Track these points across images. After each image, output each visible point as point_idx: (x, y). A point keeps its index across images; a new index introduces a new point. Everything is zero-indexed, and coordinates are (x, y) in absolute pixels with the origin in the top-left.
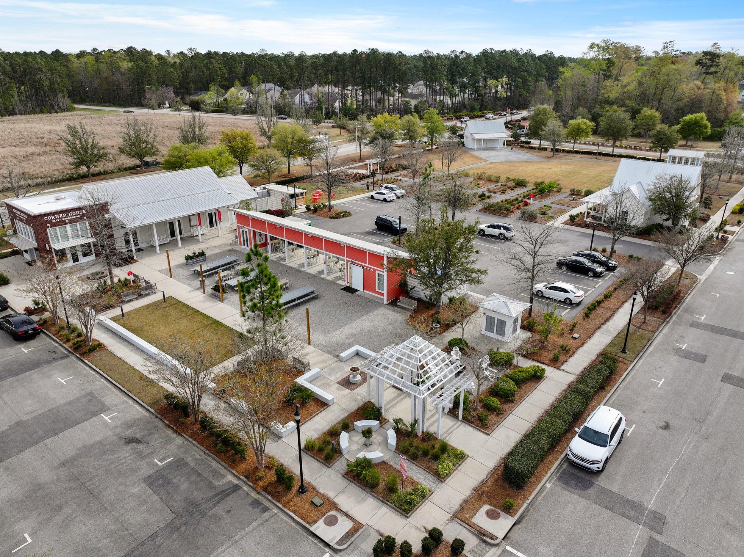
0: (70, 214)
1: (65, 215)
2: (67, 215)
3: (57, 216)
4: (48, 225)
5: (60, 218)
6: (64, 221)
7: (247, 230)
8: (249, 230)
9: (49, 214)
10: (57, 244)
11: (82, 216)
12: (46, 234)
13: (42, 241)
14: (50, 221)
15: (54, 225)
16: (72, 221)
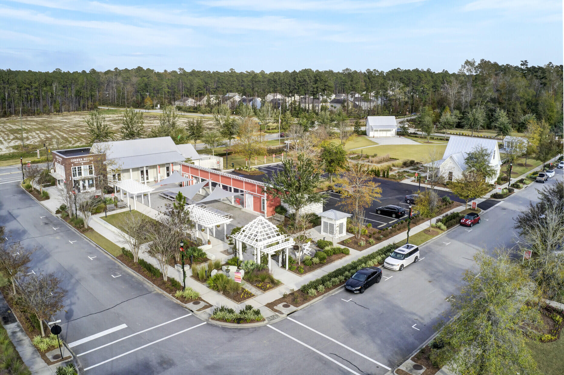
0: (84, 159)
1: (81, 159)
2: (83, 159)
3: (77, 160)
4: (72, 165)
5: (79, 161)
6: (81, 163)
7: (188, 176)
8: (189, 175)
9: (73, 158)
10: (75, 177)
11: (91, 161)
12: (71, 170)
13: (68, 174)
14: (73, 163)
15: (75, 165)
16: (85, 164)
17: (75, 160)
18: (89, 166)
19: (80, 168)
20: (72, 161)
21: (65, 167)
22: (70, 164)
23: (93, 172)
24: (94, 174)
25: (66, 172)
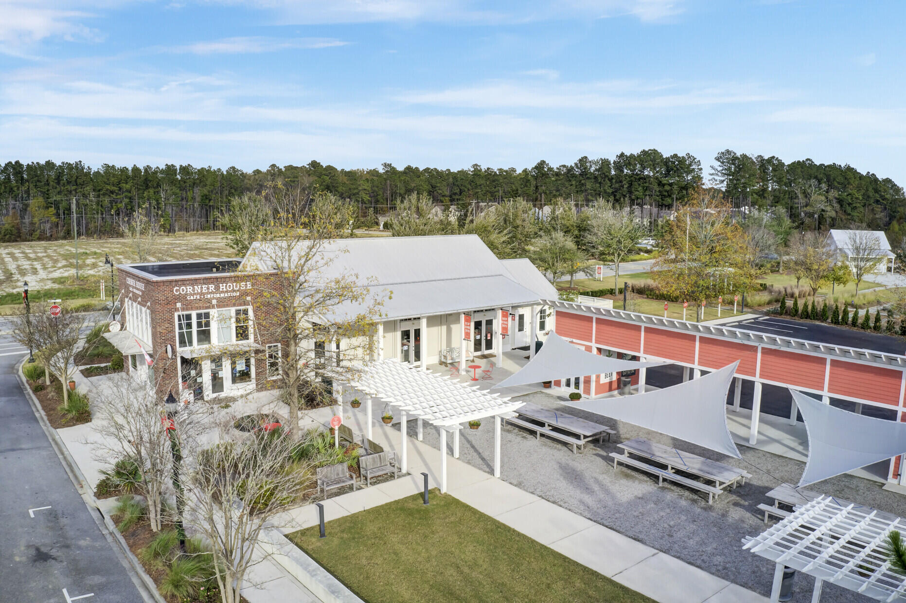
0: (222, 287)
2: (217, 288)
3: (197, 288)
4: (179, 305)
5: (202, 294)
6: (209, 301)
9: (184, 282)
10: (188, 348)
11: (245, 293)
12: (172, 323)
13: (161, 338)
14: (182, 298)
15: (188, 305)
16: (222, 303)
17: (190, 289)
18: (238, 312)
19: (207, 315)
20: (177, 290)
21: (153, 312)
22: (170, 302)
23: (251, 330)
24: (252, 337)
25: (154, 328)
